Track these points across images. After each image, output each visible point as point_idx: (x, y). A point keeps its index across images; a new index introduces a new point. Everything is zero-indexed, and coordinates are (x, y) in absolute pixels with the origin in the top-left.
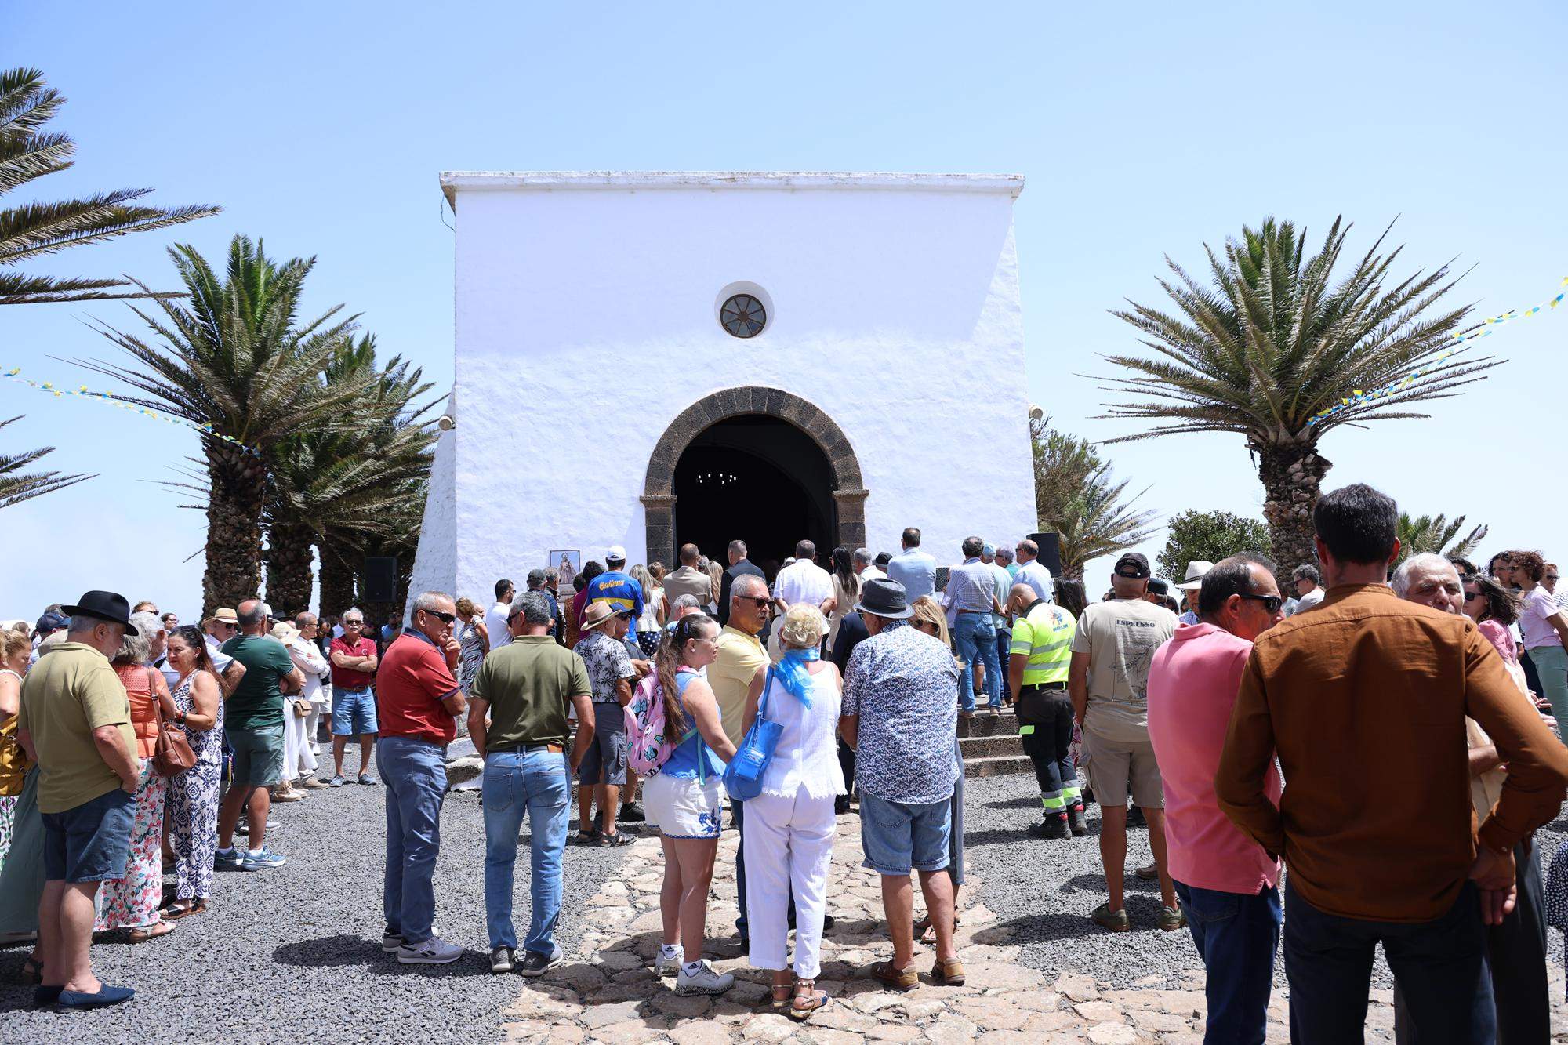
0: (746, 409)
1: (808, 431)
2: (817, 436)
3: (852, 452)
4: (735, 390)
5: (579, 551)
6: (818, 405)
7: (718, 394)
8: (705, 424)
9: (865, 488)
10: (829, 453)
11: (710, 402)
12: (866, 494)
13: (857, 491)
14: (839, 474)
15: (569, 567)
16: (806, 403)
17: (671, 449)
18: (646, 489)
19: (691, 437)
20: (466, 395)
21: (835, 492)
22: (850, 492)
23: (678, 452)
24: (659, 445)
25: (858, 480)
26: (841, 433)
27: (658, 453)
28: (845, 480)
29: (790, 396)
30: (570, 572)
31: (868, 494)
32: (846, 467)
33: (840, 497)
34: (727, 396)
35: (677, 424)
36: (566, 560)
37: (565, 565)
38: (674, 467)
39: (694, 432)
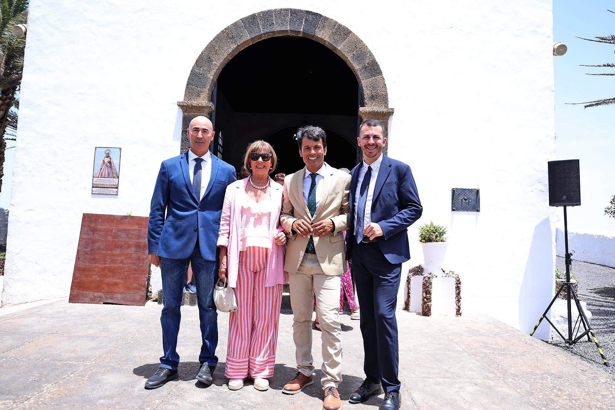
0: (283, 29)
1: (340, 51)
2: (349, 57)
3: (380, 73)
4: (275, 10)
5: (120, 149)
6: (351, 28)
7: (259, 14)
8: (244, 39)
9: (390, 106)
10: (359, 73)
11: (251, 20)
12: (390, 113)
13: (382, 109)
14: (367, 92)
15: (110, 162)
16: (340, 26)
17: (211, 61)
18: (185, 95)
19: (230, 51)
20: (39, 7)
21: (361, 109)
22: (376, 109)
23: (218, 62)
24: (201, 58)
25: (385, 100)
26: (371, 55)
27: (199, 63)
28: (372, 98)
29: (326, 19)
30: (111, 167)
31: (393, 113)
32: (373, 87)
33: (366, 113)
34: (267, 15)
35: (218, 39)
36: (108, 156)
37: (107, 160)
38: (212, 77)
39: (234, 46)
